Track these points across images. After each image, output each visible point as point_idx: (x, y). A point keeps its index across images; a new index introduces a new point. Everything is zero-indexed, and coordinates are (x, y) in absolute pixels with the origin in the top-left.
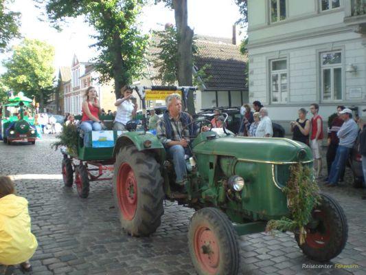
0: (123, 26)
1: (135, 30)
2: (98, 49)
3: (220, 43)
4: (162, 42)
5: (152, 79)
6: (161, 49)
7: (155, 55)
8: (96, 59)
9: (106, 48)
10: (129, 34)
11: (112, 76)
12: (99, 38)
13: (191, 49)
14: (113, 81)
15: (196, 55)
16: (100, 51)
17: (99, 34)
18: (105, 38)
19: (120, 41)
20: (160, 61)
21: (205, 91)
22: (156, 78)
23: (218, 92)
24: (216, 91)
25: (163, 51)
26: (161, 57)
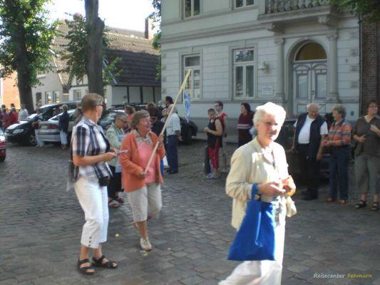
0: (28, 15)
1: (41, 20)
3: (132, 36)
4: (70, 33)
5: (59, 72)
6: (69, 41)
7: (63, 46)
9: (8, 38)
10: (34, 23)
11: (14, 68)
13: (101, 41)
14: (15, 74)
16: (2, 41)
18: (8, 27)
19: (24, 31)
20: (68, 53)
21: (116, 86)
22: (63, 71)
23: (130, 88)
24: (128, 87)
25: (71, 43)
26: (70, 50)
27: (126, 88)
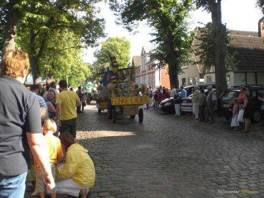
0: (174, 26)
1: (183, 29)
2: (157, 43)
3: (250, 36)
4: (202, 36)
5: (195, 63)
6: (201, 42)
7: (197, 45)
8: (155, 50)
9: (162, 42)
10: (179, 31)
11: (166, 62)
12: (157, 35)
14: (167, 66)
15: (228, 45)
16: (158, 44)
17: (157, 33)
18: (161, 35)
19: (172, 37)
20: (201, 50)
21: (237, 72)
22: (198, 63)
23: (247, 73)
24: (246, 73)
25: (203, 43)
26: (202, 48)
27: (244, 74)
